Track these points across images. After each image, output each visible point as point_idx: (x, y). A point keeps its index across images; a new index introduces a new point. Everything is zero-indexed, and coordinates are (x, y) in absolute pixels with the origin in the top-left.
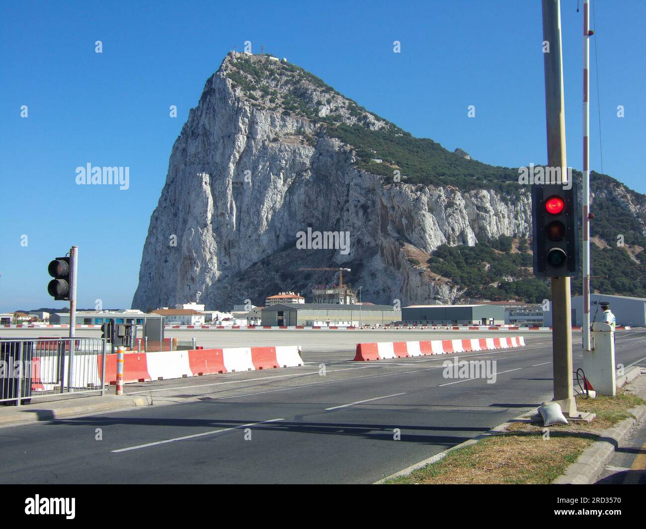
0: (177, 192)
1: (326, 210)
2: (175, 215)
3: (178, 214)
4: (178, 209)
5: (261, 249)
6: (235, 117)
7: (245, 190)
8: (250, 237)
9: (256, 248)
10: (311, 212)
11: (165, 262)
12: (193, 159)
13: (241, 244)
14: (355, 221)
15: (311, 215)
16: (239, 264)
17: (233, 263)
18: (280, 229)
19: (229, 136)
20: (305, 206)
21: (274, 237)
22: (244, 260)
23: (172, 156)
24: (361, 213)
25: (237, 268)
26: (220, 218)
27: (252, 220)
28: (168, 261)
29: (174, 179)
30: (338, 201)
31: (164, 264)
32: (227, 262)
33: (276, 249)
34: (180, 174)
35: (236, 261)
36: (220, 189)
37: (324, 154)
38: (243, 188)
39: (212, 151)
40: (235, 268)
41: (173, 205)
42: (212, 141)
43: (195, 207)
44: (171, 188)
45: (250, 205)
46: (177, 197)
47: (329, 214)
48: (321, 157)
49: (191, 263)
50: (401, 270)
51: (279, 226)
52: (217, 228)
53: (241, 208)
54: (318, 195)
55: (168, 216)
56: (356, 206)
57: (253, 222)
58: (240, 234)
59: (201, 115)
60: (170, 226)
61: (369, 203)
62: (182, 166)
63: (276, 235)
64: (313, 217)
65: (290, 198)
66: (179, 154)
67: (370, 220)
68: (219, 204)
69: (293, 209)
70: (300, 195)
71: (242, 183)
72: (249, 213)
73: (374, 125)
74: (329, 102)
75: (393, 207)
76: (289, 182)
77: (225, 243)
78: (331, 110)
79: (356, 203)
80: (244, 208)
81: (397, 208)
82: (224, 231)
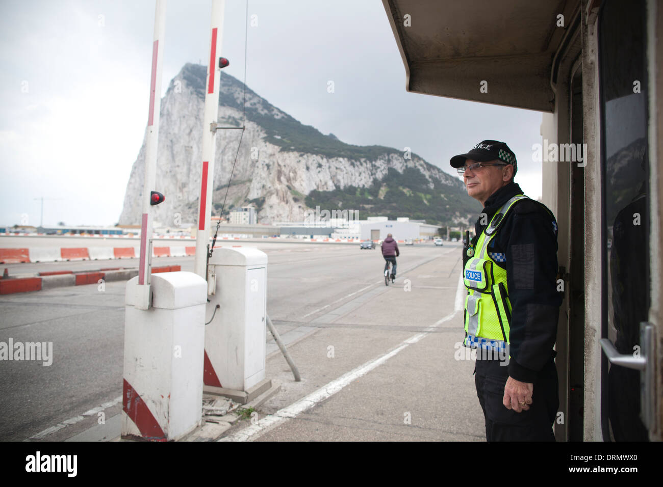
6: (188, 105)
7: (193, 152)
10: (235, 167)
14: (262, 173)
15: (236, 169)
16: (188, 198)
17: (185, 197)
20: (232, 163)
22: (191, 196)
24: (266, 169)
26: (176, 169)
35: (187, 196)
36: (177, 150)
38: (192, 150)
40: (186, 200)
42: (172, 119)
45: (196, 162)
50: (288, 204)
52: (174, 175)
54: (240, 157)
56: (263, 165)
58: (189, 179)
59: (166, 102)
61: (271, 163)
65: (222, 157)
67: (271, 173)
68: (177, 159)
69: (224, 165)
70: (229, 156)
71: (192, 147)
72: (195, 166)
73: (277, 115)
74: (250, 99)
75: (285, 166)
76: (222, 148)
77: (179, 184)
78: (251, 104)
79: (263, 163)
80: (193, 163)
81: (287, 166)
82: (179, 177)
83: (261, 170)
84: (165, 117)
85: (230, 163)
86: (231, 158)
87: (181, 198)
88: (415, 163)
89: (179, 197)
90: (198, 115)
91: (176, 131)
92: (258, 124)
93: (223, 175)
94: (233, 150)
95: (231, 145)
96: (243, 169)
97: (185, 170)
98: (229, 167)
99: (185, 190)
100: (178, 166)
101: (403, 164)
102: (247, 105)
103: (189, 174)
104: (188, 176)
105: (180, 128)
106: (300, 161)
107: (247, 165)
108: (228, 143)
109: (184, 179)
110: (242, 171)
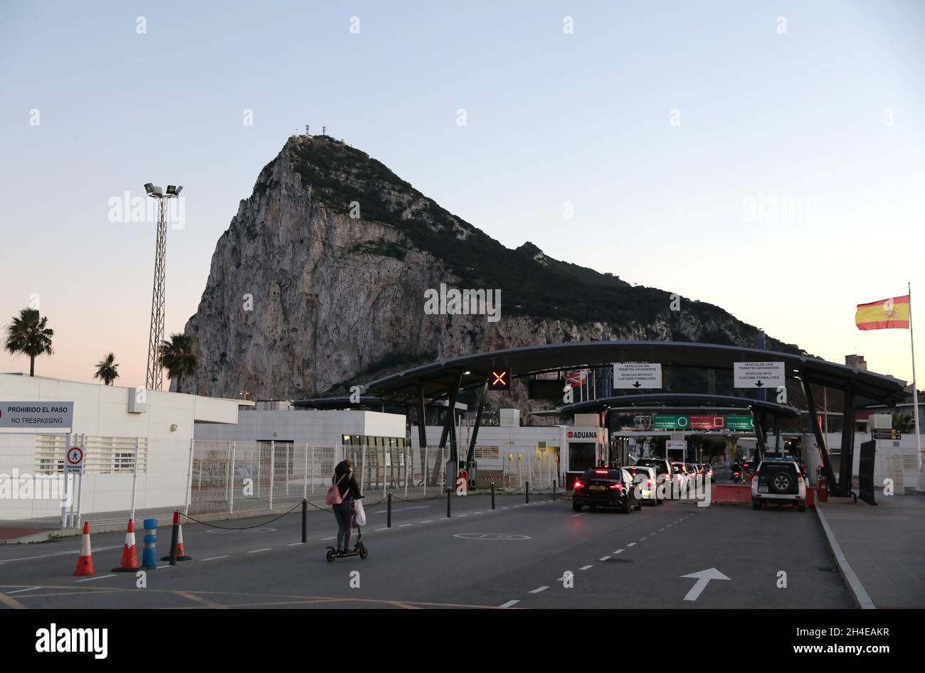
0: (226, 297)
1: (415, 330)
2: (225, 326)
3: (228, 324)
4: (228, 318)
5: (342, 371)
6: (308, 220)
7: (320, 304)
8: (328, 357)
9: (336, 369)
10: (397, 331)
11: (213, 381)
12: (252, 262)
13: (318, 364)
14: (461, 347)
15: (397, 334)
16: (315, 386)
17: (308, 386)
18: (363, 349)
19: (302, 242)
20: (391, 324)
21: (357, 358)
22: (322, 381)
23: (216, 255)
24: (468, 340)
25: (313, 391)
26: (292, 334)
27: (331, 337)
28: (217, 380)
29: (220, 282)
30: (431, 322)
31: (211, 383)
32: (300, 383)
33: (359, 371)
34: (229, 278)
35: (312, 383)
36: (291, 301)
37: (413, 268)
38: (318, 301)
39: (277, 256)
40: (311, 391)
41: (221, 313)
42: (276, 243)
43: (261, 321)
44: (218, 293)
45: (328, 322)
46: (226, 303)
47: (419, 334)
48: (409, 271)
49: (257, 383)
50: (519, 402)
51: (362, 345)
52: (289, 345)
53: (316, 324)
54: (406, 312)
55: (214, 326)
56: (462, 332)
57: (332, 341)
58: (315, 353)
59: (258, 211)
60: (218, 338)
61: (477, 330)
62: (233, 268)
63: (358, 356)
64: (399, 336)
65: (374, 314)
66: (227, 254)
67: (478, 348)
68: (292, 318)
69: (377, 327)
70: (385, 312)
71: (317, 296)
72: (326, 330)
73: (462, 233)
74: (410, 204)
75: (510, 338)
76: (374, 296)
77: (298, 362)
78: (413, 214)
79: (462, 329)
80: (320, 324)
81: (514, 339)
82: (298, 349)
83: (460, 341)
84: (260, 239)
85: (388, 323)
86: (389, 315)
87: (301, 387)
88: (719, 325)
89: (298, 385)
90: (327, 239)
91: (286, 265)
92: (437, 255)
93: (375, 345)
94: (394, 301)
95: (390, 291)
96: (411, 334)
97: (308, 337)
98: (385, 330)
99: (308, 371)
100: (295, 330)
101: (698, 327)
102: (407, 215)
103: (315, 343)
104: (314, 348)
105: (293, 261)
106: (536, 330)
107: (420, 328)
108: (384, 289)
109: (307, 354)
110: (408, 337)
